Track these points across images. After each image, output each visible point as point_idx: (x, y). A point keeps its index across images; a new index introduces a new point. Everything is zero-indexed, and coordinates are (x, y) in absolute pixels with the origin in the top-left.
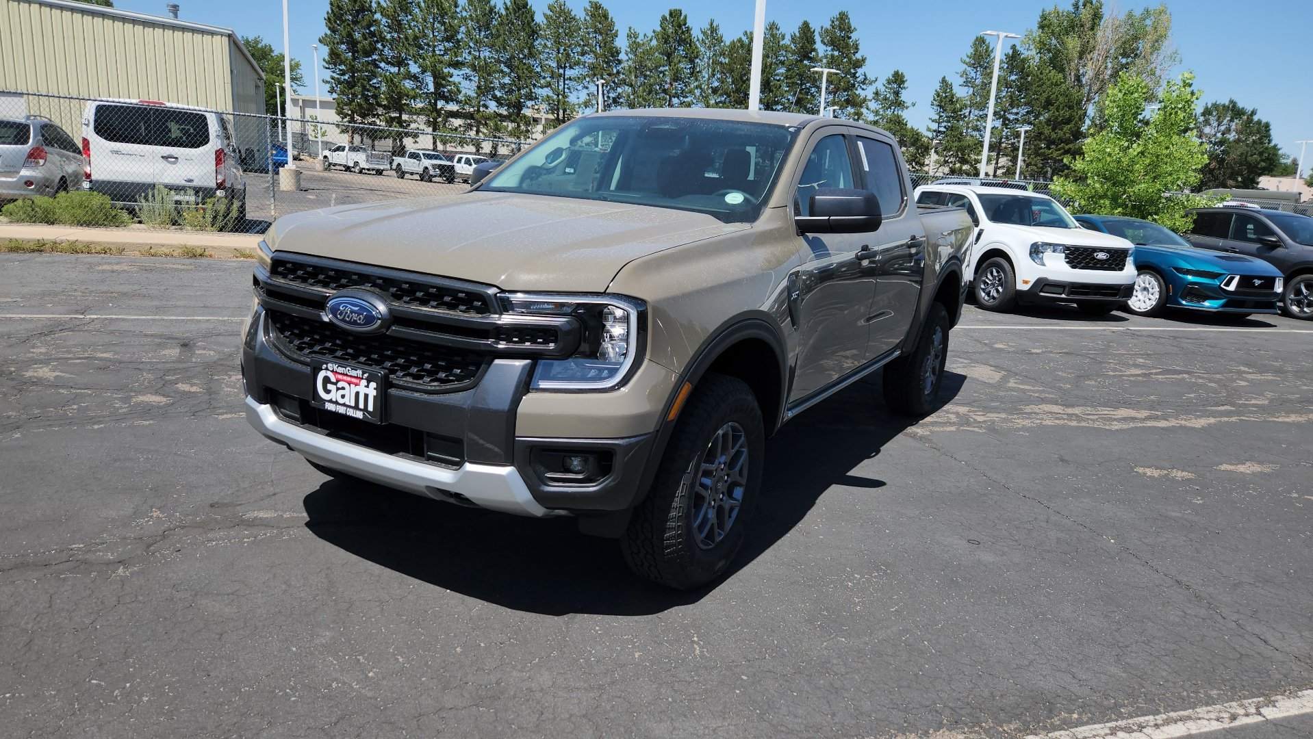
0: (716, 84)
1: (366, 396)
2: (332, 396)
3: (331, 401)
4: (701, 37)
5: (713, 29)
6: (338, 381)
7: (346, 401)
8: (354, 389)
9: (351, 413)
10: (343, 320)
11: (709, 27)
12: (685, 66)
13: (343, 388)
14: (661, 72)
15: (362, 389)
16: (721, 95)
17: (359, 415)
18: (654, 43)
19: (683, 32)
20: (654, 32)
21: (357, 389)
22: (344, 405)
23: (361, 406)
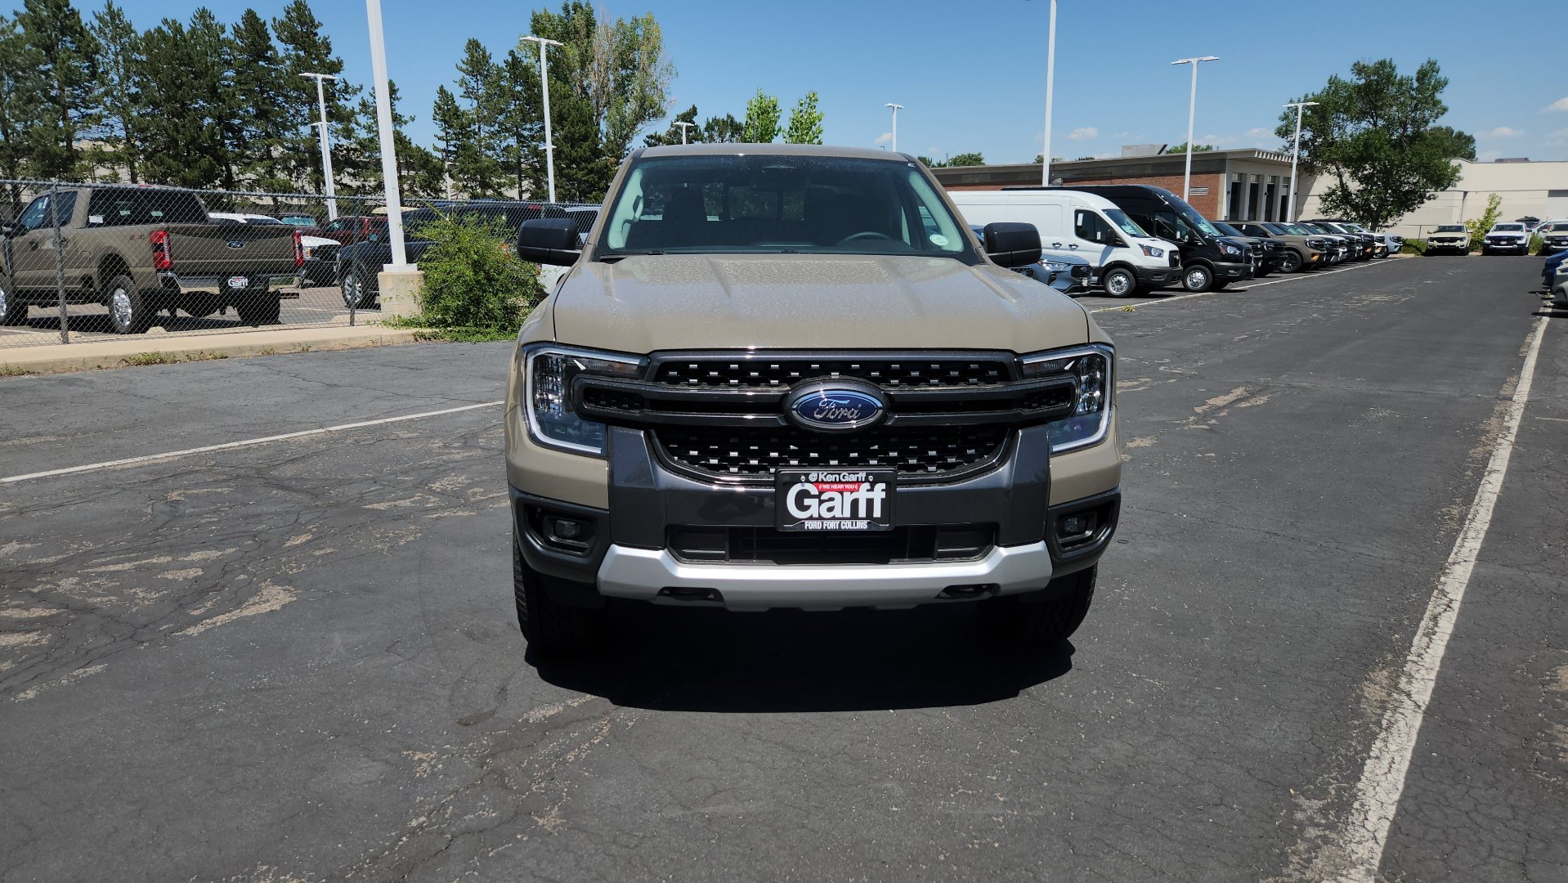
0: (133, 90)
1: (870, 502)
2: (813, 512)
3: (811, 518)
4: (96, 23)
5: (114, 15)
6: (821, 493)
7: (837, 513)
8: (849, 498)
9: (847, 525)
10: (825, 420)
11: (106, 11)
12: (80, 64)
13: (831, 499)
14: (42, 72)
15: (863, 494)
16: (146, 105)
17: (862, 525)
18: (20, 29)
19: (66, 16)
20: (16, 14)
21: (855, 495)
22: (834, 518)
23: (862, 513)
